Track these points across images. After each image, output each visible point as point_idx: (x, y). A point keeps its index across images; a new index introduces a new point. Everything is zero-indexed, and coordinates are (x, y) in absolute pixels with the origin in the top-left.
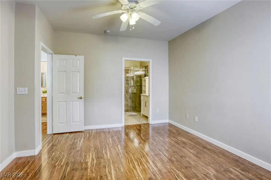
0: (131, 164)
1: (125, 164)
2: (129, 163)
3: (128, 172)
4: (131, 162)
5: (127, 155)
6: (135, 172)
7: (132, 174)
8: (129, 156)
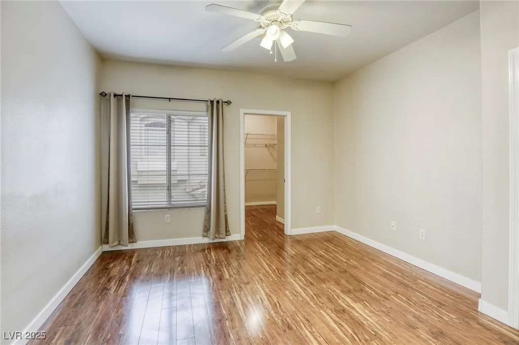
0: (275, 301)
1: (285, 300)
2: (278, 303)
3: (278, 290)
4: (276, 305)
5: (286, 319)
6: (267, 290)
7: (272, 288)
8: (281, 316)
